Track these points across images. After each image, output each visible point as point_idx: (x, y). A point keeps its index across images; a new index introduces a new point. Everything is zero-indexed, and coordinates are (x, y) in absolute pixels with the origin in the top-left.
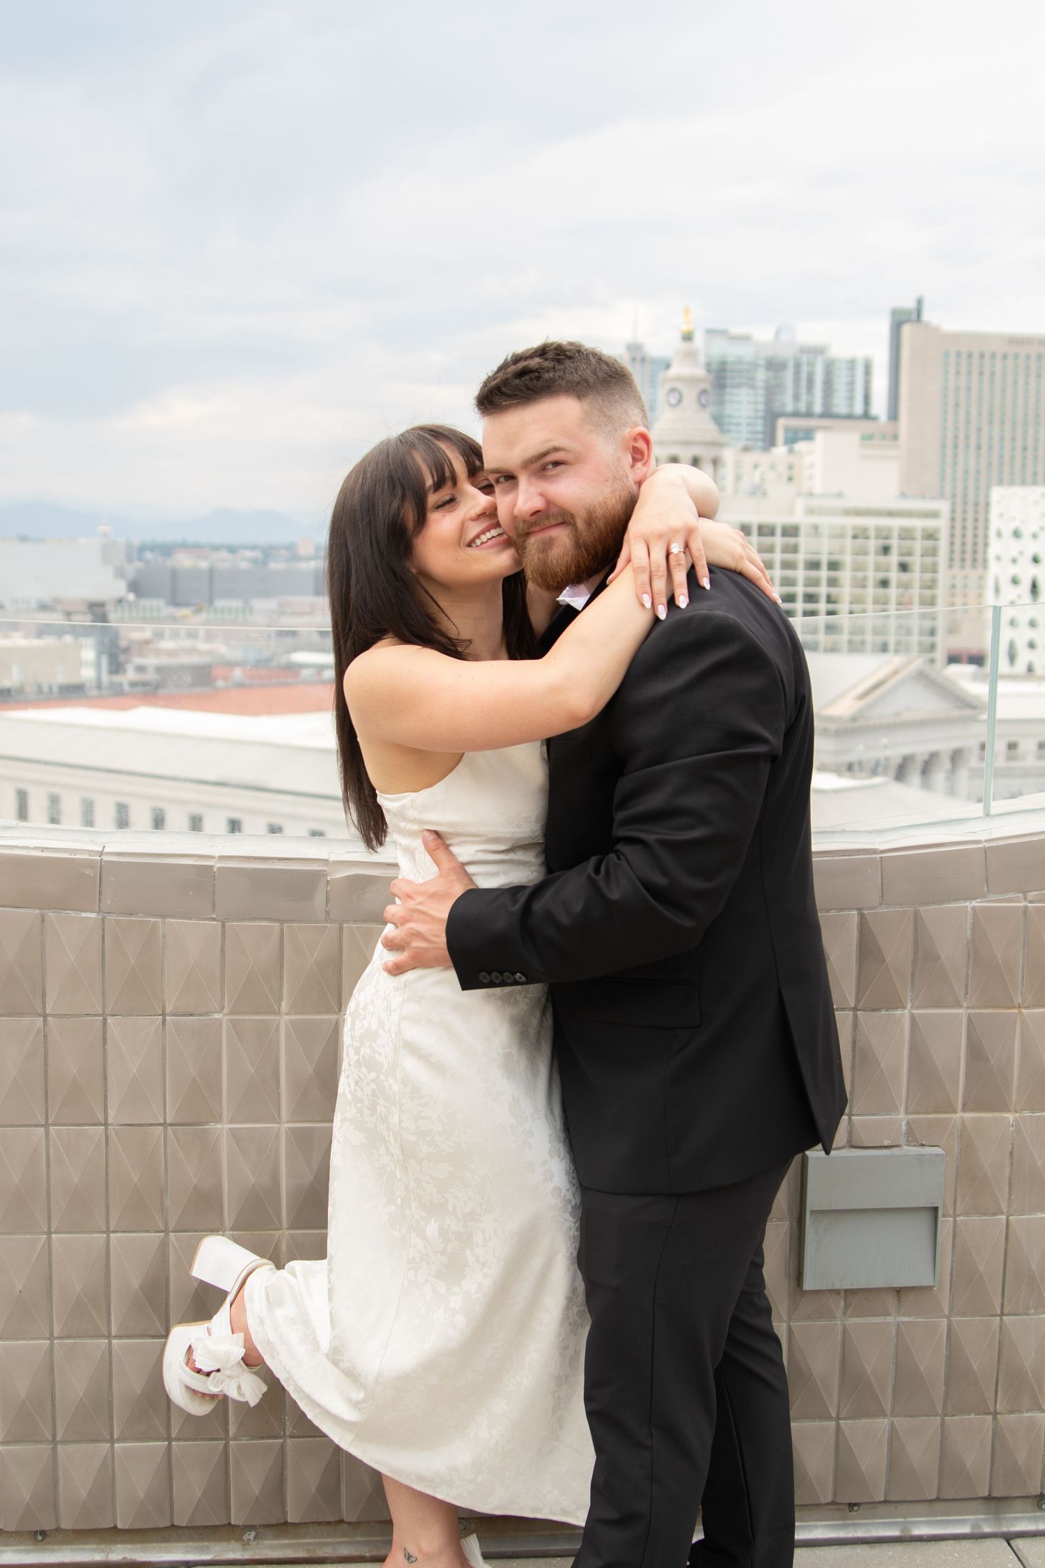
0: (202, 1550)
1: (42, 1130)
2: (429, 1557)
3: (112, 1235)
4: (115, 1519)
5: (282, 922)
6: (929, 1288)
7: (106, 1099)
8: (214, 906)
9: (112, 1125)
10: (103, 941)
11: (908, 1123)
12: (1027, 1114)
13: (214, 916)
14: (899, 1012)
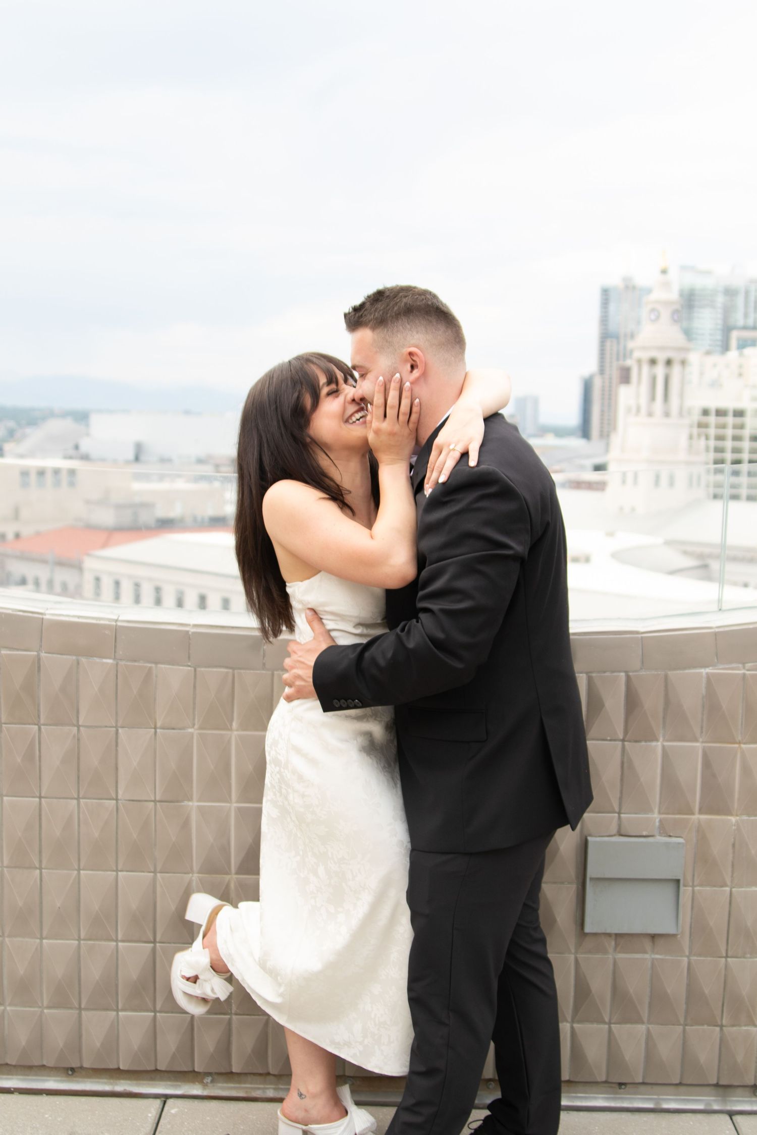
0: (176, 1087)
1: (75, 802)
2: (314, 1096)
3: (119, 873)
4: (118, 1064)
5: (233, 669)
6: (674, 936)
7: (117, 782)
8: (189, 657)
9: (121, 800)
10: (117, 678)
11: (660, 821)
12: (745, 818)
13: (189, 664)
14: (654, 744)
